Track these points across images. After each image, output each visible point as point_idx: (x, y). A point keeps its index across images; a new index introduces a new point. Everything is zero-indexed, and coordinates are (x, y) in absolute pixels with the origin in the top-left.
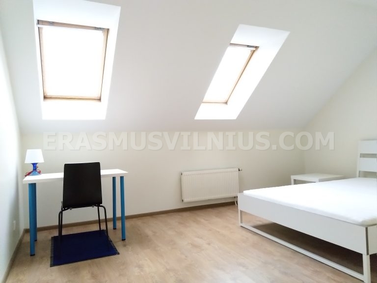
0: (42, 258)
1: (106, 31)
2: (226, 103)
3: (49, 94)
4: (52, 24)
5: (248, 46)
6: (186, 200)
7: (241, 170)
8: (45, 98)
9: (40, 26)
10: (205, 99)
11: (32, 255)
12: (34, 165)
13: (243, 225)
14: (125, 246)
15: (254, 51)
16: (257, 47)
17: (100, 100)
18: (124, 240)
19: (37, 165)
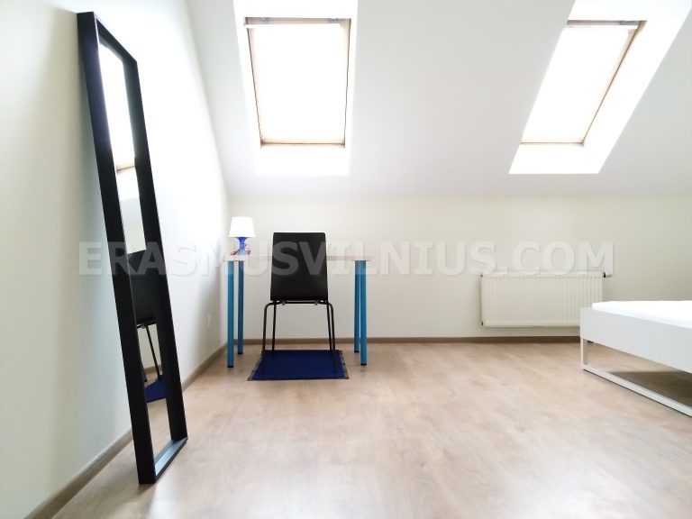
0: (241, 371)
1: (347, 25)
2: (582, 143)
3: (267, 138)
4: (267, 20)
5: (621, 23)
6: (488, 323)
7: (609, 276)
8: (263, 143)
9: (248, 26)
10: (526, 136)
11: (231, 366)
12: (242, 239)
13: (588, 367)
14: (362, 371)
15: (636, 32)
16: (641, 24)
17: (344, 144)
18: (364, 364)
19: (246, 242)
